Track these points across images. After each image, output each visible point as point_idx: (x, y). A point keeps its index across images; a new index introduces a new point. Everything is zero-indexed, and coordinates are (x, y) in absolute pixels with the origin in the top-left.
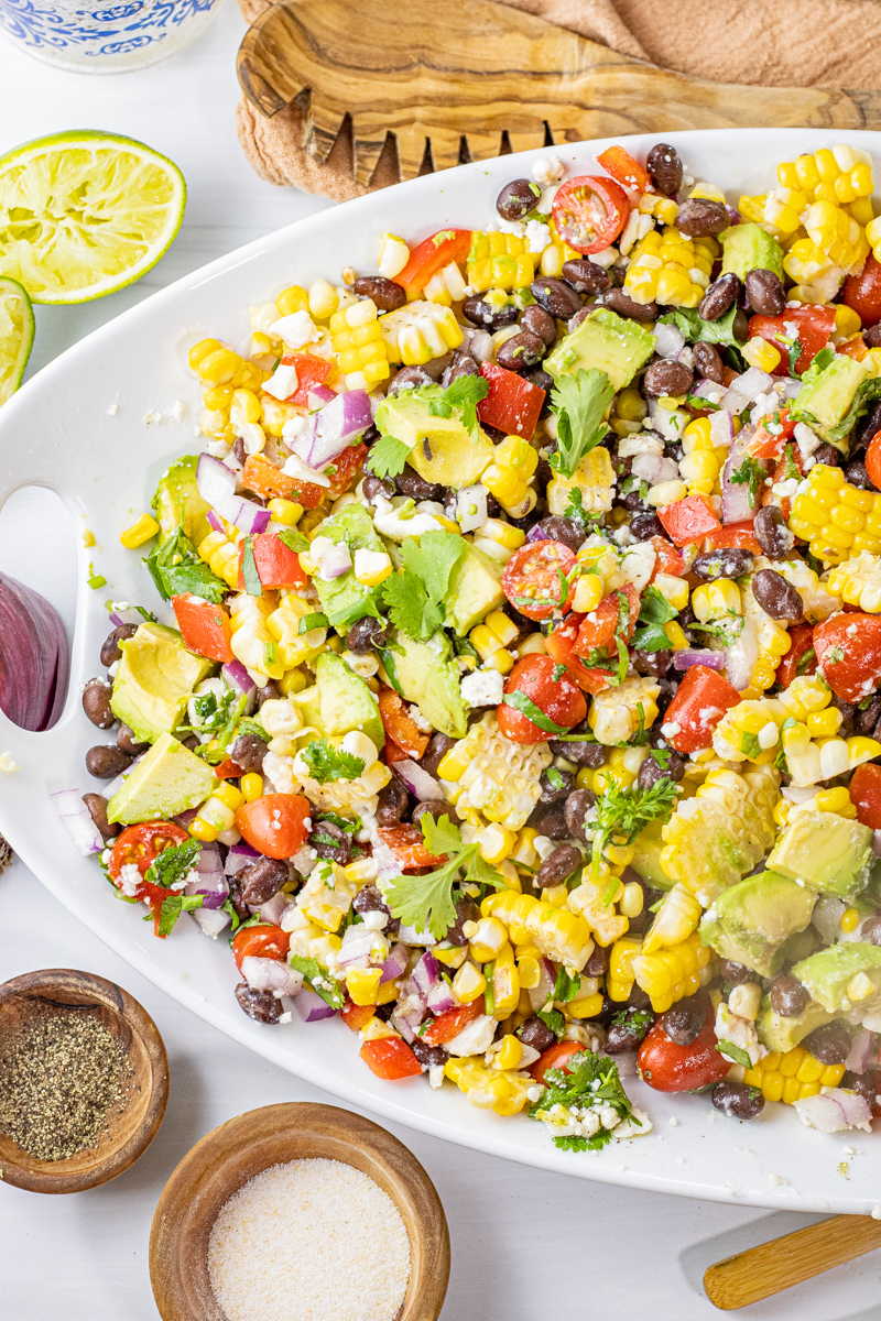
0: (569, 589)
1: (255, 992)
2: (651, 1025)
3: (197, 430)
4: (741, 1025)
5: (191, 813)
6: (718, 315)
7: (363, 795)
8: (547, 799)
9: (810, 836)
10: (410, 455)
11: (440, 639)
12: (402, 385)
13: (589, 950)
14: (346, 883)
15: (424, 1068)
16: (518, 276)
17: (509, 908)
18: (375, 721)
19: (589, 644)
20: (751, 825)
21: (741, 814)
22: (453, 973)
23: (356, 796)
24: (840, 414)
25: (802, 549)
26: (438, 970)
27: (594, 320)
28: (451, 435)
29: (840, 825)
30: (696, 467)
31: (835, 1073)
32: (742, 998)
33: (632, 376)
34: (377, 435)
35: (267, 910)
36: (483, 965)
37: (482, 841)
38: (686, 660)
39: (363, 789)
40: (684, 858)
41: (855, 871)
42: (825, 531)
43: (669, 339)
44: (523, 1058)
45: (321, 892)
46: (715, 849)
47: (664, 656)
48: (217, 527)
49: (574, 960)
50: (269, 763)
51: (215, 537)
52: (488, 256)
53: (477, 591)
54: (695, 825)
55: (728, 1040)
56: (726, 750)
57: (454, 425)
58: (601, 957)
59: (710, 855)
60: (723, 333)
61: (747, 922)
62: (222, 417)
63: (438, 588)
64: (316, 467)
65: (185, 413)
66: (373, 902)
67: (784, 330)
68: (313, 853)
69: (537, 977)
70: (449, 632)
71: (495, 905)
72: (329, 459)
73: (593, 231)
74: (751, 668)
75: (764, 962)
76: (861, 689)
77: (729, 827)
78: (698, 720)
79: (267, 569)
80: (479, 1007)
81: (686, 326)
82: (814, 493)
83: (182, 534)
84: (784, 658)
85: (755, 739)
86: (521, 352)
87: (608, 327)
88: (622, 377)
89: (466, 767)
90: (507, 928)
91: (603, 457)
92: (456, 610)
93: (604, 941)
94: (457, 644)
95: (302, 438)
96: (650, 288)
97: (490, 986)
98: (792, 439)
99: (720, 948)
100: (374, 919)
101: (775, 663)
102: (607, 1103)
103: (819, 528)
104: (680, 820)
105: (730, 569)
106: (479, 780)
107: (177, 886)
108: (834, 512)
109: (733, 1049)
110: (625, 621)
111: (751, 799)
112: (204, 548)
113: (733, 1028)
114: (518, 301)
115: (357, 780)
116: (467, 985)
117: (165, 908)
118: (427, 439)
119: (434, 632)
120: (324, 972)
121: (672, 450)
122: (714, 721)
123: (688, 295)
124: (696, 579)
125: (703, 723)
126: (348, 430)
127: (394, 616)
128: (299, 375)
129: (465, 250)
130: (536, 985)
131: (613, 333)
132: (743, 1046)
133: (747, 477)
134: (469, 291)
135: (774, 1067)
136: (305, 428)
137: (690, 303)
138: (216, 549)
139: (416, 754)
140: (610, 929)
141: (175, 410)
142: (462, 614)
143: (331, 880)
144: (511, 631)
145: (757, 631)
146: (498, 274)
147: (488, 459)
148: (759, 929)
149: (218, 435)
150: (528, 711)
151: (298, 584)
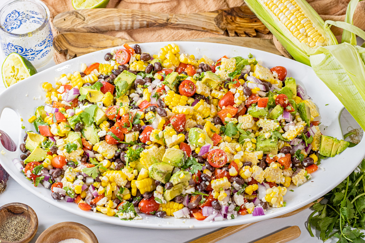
0: (119, 111)
1: (55, 193)
2: (141, 199)
3: (44, 102)
4: (159, 194)
5: (41, 162)
6: (149, 72)
7: (78, 155)
8: (116, 155)
9: (170, 152)
10: (87, 97)
11: (93, 125)
12: (86, 86)
13: (126, 181)
14: (75, 172)
15: (92, 209)
16: (109, 70)
17: (109, 173)
18: (80, 139)
19: (123, 122)
20: (159, 156)
21: (157, 153)
22: (98, 189)
23: (76, 155)
24: (173, 81)
25: (167, 107)
26: (94, 188)
27: (124, 72)
28: (95, 92)
29: (177, 150)
30: (145, 97)
31: (181, 206)
32: (159, 188)
33: (132, 82)
34: (80, 95)
35: (58, 180)
36: (104, 187)
37: (103, 163)
38: (144, 127)
39: (78, 153)
40: (145, 160)
41: (181, 158)
42: (171, 103)
43: (139, 77)
44: (113, 205)
45: (69, 172)
46: (152, 159)
47: (140, 126)
48: (48, 115)
49: (123, 183)
50: (58, 152)
51: (48, 117)
52: (103, 67)
53: (100, 115)
54: (147, 154)
55: (157, 197)
56: (152, 139)
57: (96, 90)
58: (129, 182)
59: (151, 160)
60: (150, 75)
61: (158, 168)
62: (49, 98)
63: (92, 115)
64: (68, 101)
65: (42, 98)
66: (80, 174)
67: (162, 72)
68: (68, 166)
69: (115, 188)
70: (95, 123)
71: (106, 173)
72: (71, 100)
73: (123, 59)
74: (157, 126)
75: (163, 179)
76: (180, 127)
77: (154, 155)
78: (146, 134)
79: (58, 118)
80: (103, 195)
81: (143, 74)
82: (169, 95)
83: (41, 117)
84: (164, 125)
85: (158, 135)
86: (109, 80)
87: (127, 74)
88: (130, 82)
89: (99, 147)
90: (109, 178)
91: (127, 97)
92: (96, 119)
93: (130, 180)
94: (97, 126)
95: (65, 96)
96: (135, 67)
97: (106, 191)
98: (164, 89)
99: (154, 177)
100: (80, 177)
101: (163, 126)
102: (131, 211)
103: (170, 102)
104: (144, 153)
105: (152, 108)
106: (102, 148)
107: (39, 174)
108: (173, 99)
109: (158, 199)
110: (131, 117)
111: (159, 151)
112: (45, 119)
113: (157, 194)
114: (109, 74)
115: (76, 151)
116: (101, 190)
117: (36, 180)
118: (90, 93)
119: (92, 123)
120: (70, 189)
121: (141, 96)
122: (149, 134)
123: (143, 68)
124: (146, 113)
125: (148, 135)
126: (74, 94)
127: (83, 120)
128: (65, 88)
129: (98, 66)
130: (115, 189)
131: (128, 75)
132: (160, 198)
133: (156, 96)
134: (99, 74)
135: (168, 207)
136: (66, 95)
137: (143, 70)
138: (48, 119)
139: (89, 147)
140: (131, 177)
141: (40, 97)
142: (97, 120)
143: (71, 170)
144: (108, 124)
145: (158, 120)
146: (105, 69)
147: (103, 97)
148: (161, 169)
149: (49, 102)
150: (112, 134)
151: (64, 120)
